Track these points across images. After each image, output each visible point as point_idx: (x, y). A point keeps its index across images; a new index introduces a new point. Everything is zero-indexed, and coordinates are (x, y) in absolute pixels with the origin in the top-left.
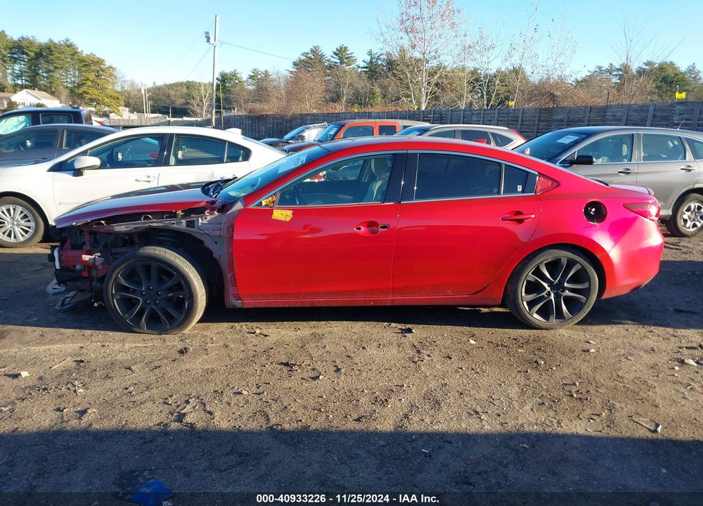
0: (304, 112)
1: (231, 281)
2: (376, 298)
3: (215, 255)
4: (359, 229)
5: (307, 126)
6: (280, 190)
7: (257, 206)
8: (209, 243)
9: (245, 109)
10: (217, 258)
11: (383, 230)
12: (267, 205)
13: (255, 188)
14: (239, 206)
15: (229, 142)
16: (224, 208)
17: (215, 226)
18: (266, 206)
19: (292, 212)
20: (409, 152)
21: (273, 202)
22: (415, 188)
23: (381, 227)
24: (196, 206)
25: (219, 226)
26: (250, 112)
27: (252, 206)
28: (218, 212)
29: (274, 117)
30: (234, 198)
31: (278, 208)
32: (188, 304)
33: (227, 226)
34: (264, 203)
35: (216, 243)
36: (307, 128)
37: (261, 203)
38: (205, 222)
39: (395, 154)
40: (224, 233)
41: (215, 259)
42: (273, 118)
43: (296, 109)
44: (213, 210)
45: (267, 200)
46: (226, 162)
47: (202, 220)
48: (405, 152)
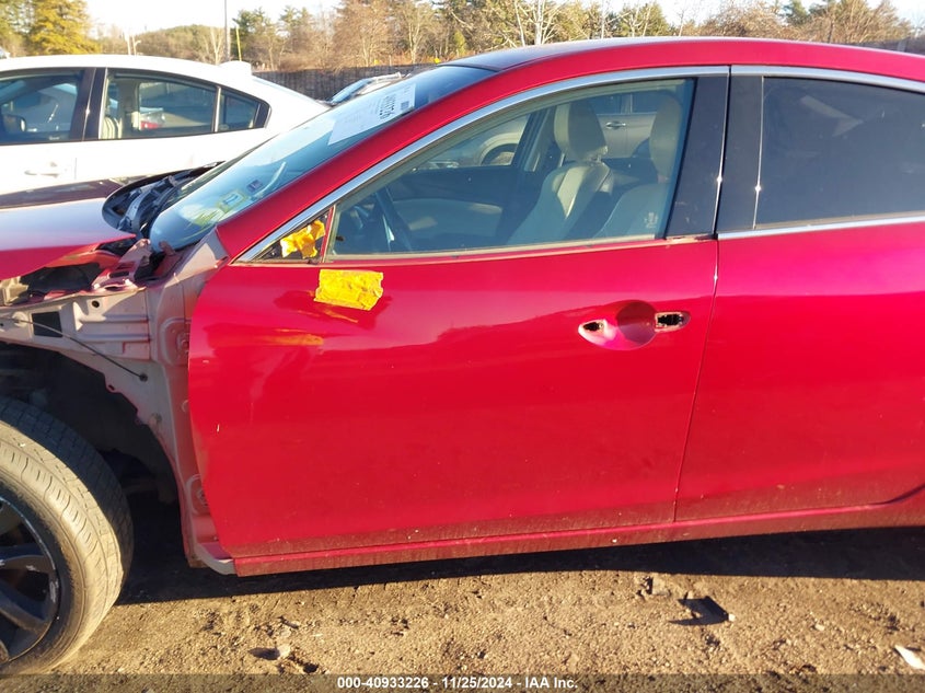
0: (359, 65)
1: (194, 498)
2: (627, 525)
3: (145, 415)
4: (593, 327)
5: (370, 79)
6: (339, 202)
7: (266, 255)
8: (119, 382)
9: (275, 63)
10: (152, 422)
11: (667, 328)
12: (296, 255)
13: (260, 194)
14: (204, 259)
15: (225, 89)
16: (156, 268)
17: (133, 329)
18: (294, 255)
19: (380, 276)
20: (738, 70)
21: (319, 244)
22: (758, 188)
23: (662, 320)
24: (65, 260)
25: (140, 329)
26: (283, 66)
27: (247, 259)
28: (137, 281)
29: (317, 73)
30: (195, 227)
31: (338, 266)
32: (59, 591)
33: (171, 328)
34: (287, 247)
35: (143, 377)
36: (369, 83)
37: (277, 246)
38: (96, 315)
39: (695, 79)
40: (161, 350)
41: (146, 428)
42: (316, 76)
43: (348, 61)
44: (120, 273)
45: (298, 237)
46: (220, 131)
47: (86, 311)
48: (723, 70)
